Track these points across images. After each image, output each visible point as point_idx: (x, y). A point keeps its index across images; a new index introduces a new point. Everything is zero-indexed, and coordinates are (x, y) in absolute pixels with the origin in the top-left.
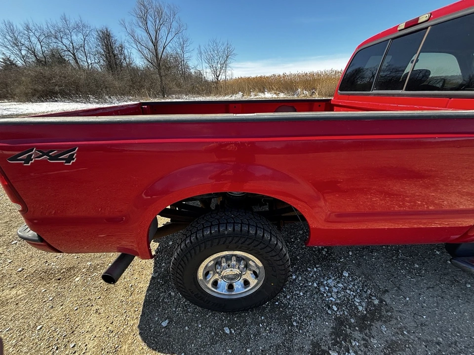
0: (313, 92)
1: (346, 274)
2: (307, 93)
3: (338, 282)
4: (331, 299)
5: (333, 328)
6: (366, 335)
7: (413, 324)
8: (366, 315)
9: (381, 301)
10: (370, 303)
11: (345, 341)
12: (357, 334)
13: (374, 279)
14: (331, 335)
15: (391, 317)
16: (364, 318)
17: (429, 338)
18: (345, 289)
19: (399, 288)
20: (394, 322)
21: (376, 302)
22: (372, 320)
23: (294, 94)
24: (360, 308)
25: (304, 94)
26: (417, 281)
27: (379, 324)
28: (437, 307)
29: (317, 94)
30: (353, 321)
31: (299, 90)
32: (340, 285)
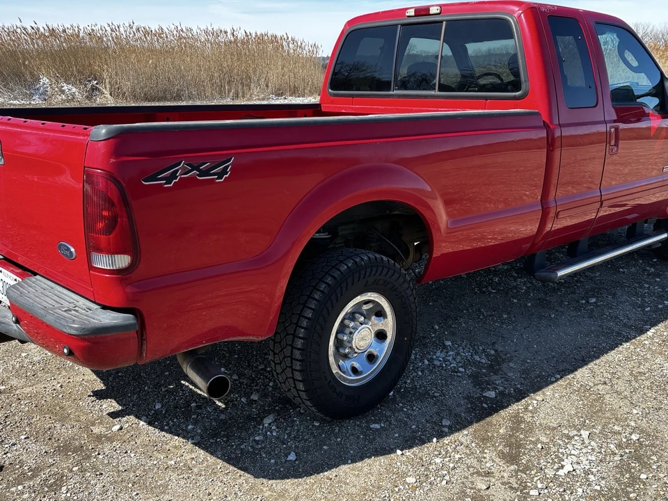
0: (94, 89)
1: (448, 343)
2: (74, 90)
3: (447, 352)
4: (452, 365)
5: (472, 382)
6: (502, 374)
7: (530, 354)
8: (491, 364)
9: (496, 351)
10: (487, 356)
11: (490, 385)
12: (494, 377)
13: (477, 339)
14: (475, 387)
15: (511, 357)
16: (491, 366)
17: (546, 357)
18: (458, 354)
19: (503, 337)
20: (515, 359)
21: (493, 352)
22: (499, 364)
23: (31, 95)
24: (483, 361)
25: (63, 92)
26: (514, 327)
27: (505, 365)
28: (540, 337)
29: (107, 93)
30: (484, 371)
31: (45, 80)
32: (451, 353)
